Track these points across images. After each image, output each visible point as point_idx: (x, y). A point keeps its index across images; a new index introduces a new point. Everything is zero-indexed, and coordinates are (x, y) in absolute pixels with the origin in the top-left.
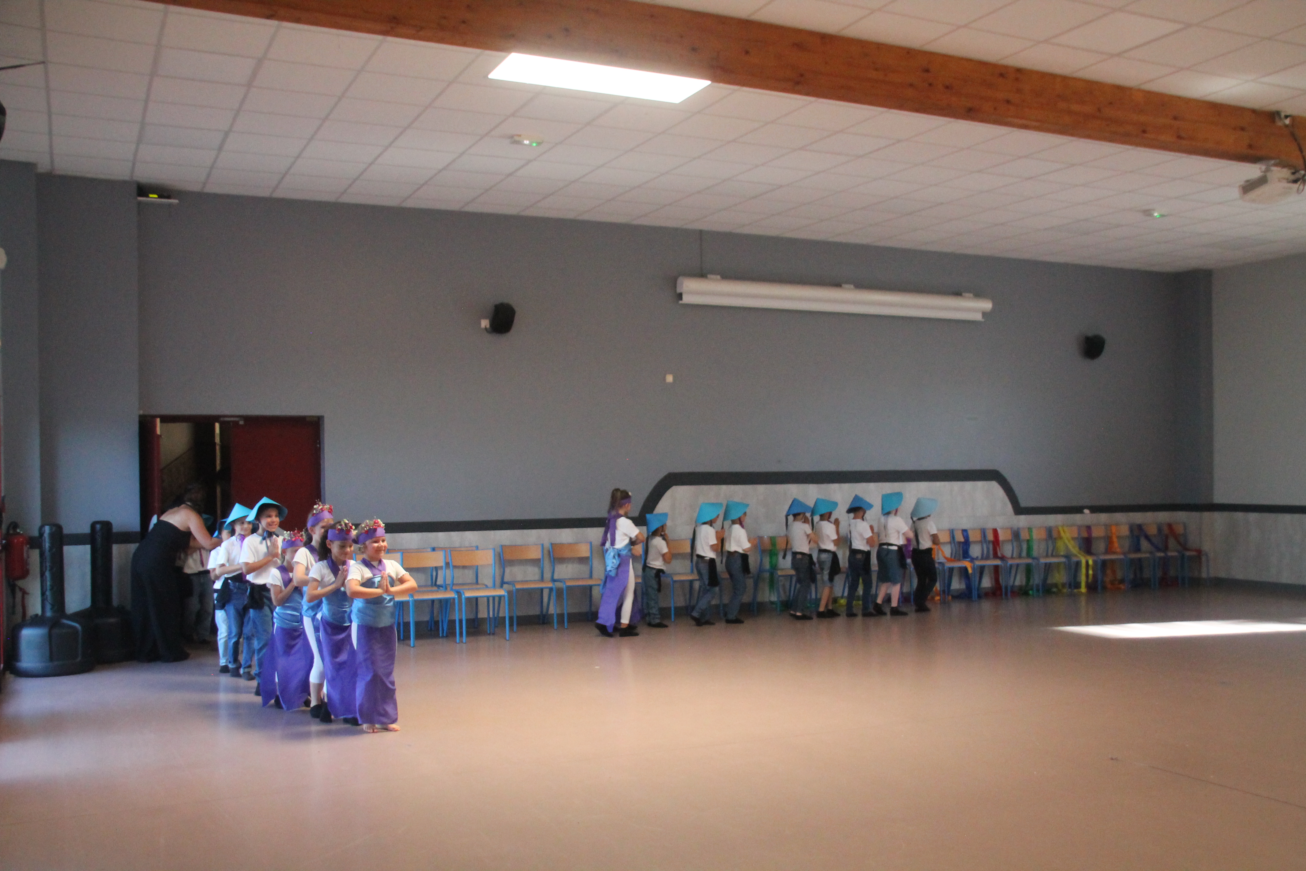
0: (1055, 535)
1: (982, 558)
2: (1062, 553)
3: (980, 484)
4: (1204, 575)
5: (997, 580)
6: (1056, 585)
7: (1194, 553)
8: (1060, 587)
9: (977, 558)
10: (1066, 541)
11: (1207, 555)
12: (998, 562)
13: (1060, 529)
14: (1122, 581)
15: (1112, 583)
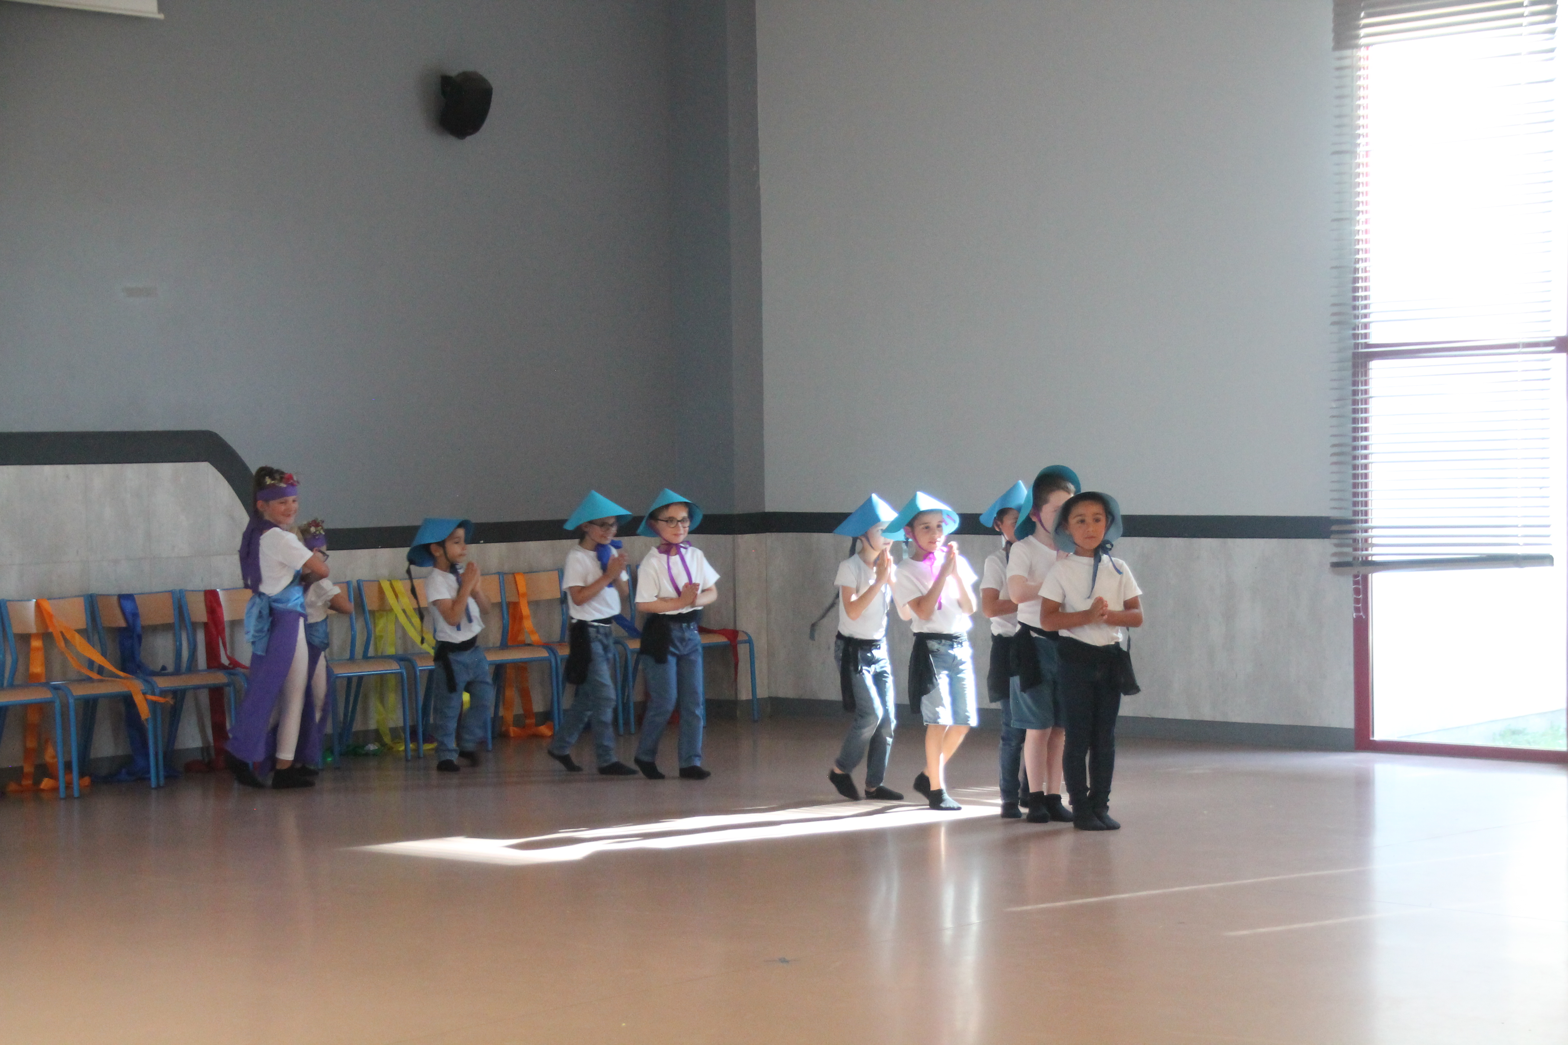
0: (371, 603)
1: (177, 672)
2: (391, 651)
3: (166, 469)
4: (744, 695)
5: (219, 729)
6: (377, 736)
7: (721, 640)
8: (387, 739)
9: (162, 672)
10: (402, 619)
11: (750, 642)
12: (220, 678)
13: (386, 586)
14: (546, 717)
15: (518, 721)
